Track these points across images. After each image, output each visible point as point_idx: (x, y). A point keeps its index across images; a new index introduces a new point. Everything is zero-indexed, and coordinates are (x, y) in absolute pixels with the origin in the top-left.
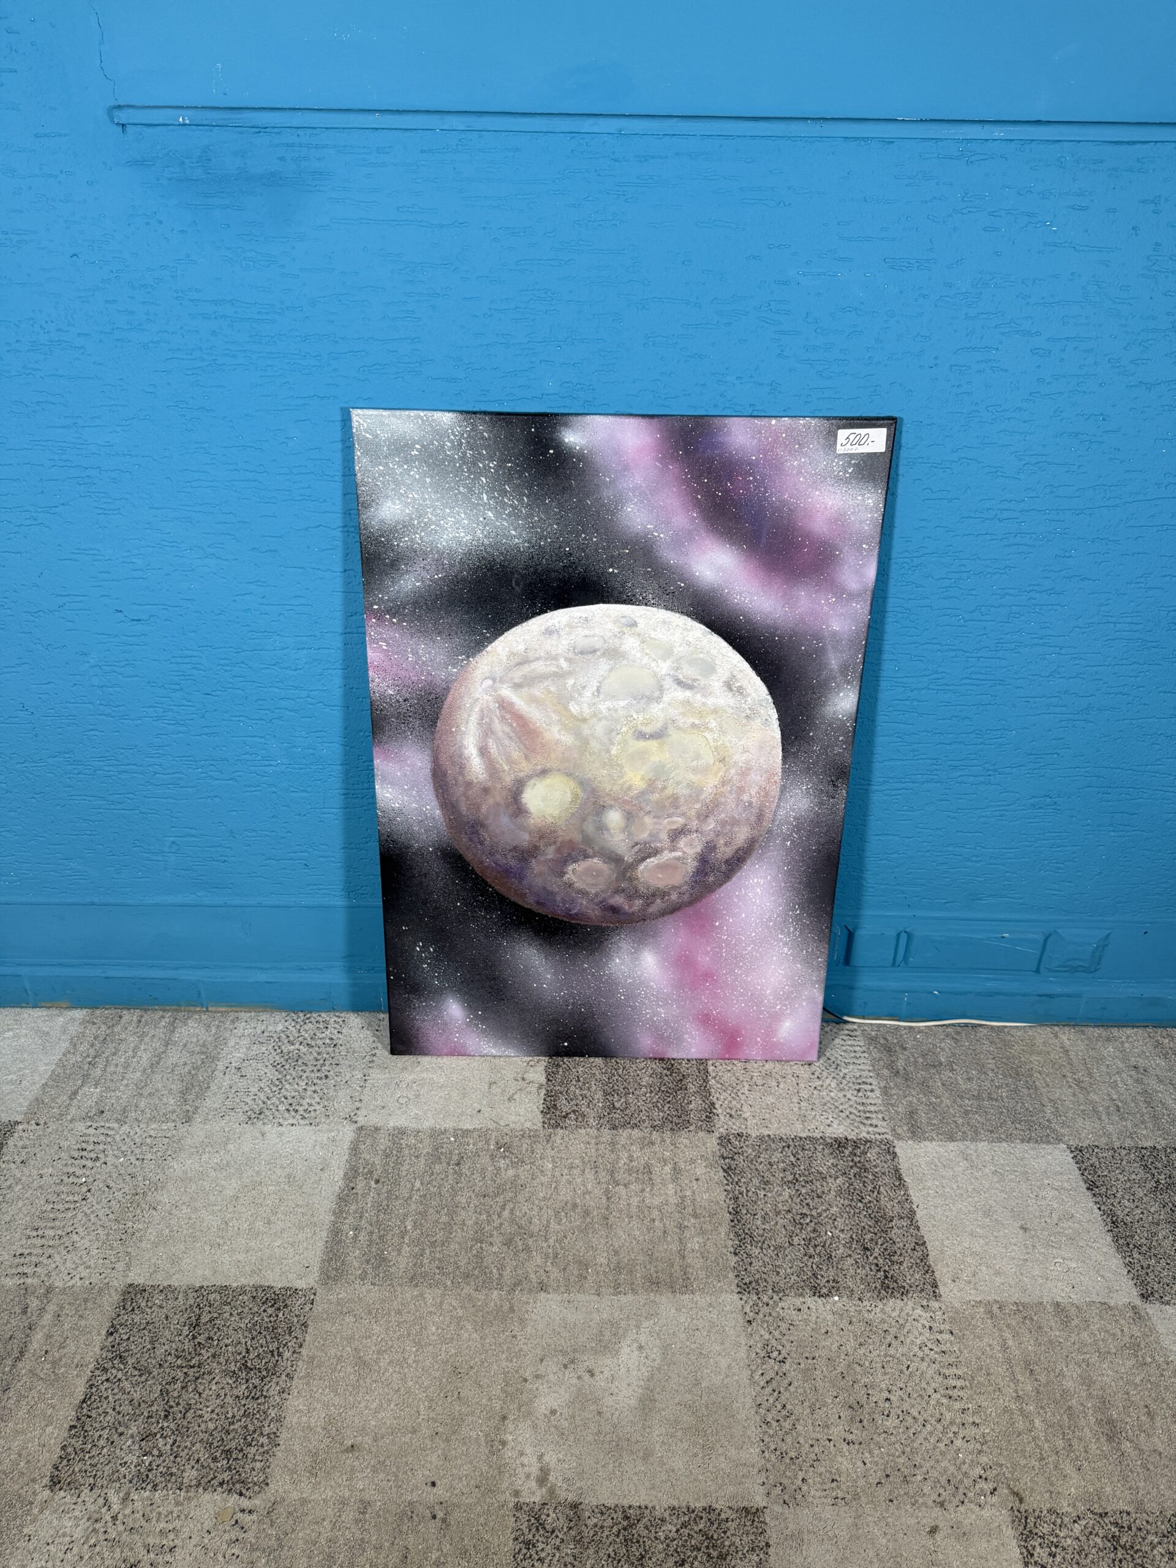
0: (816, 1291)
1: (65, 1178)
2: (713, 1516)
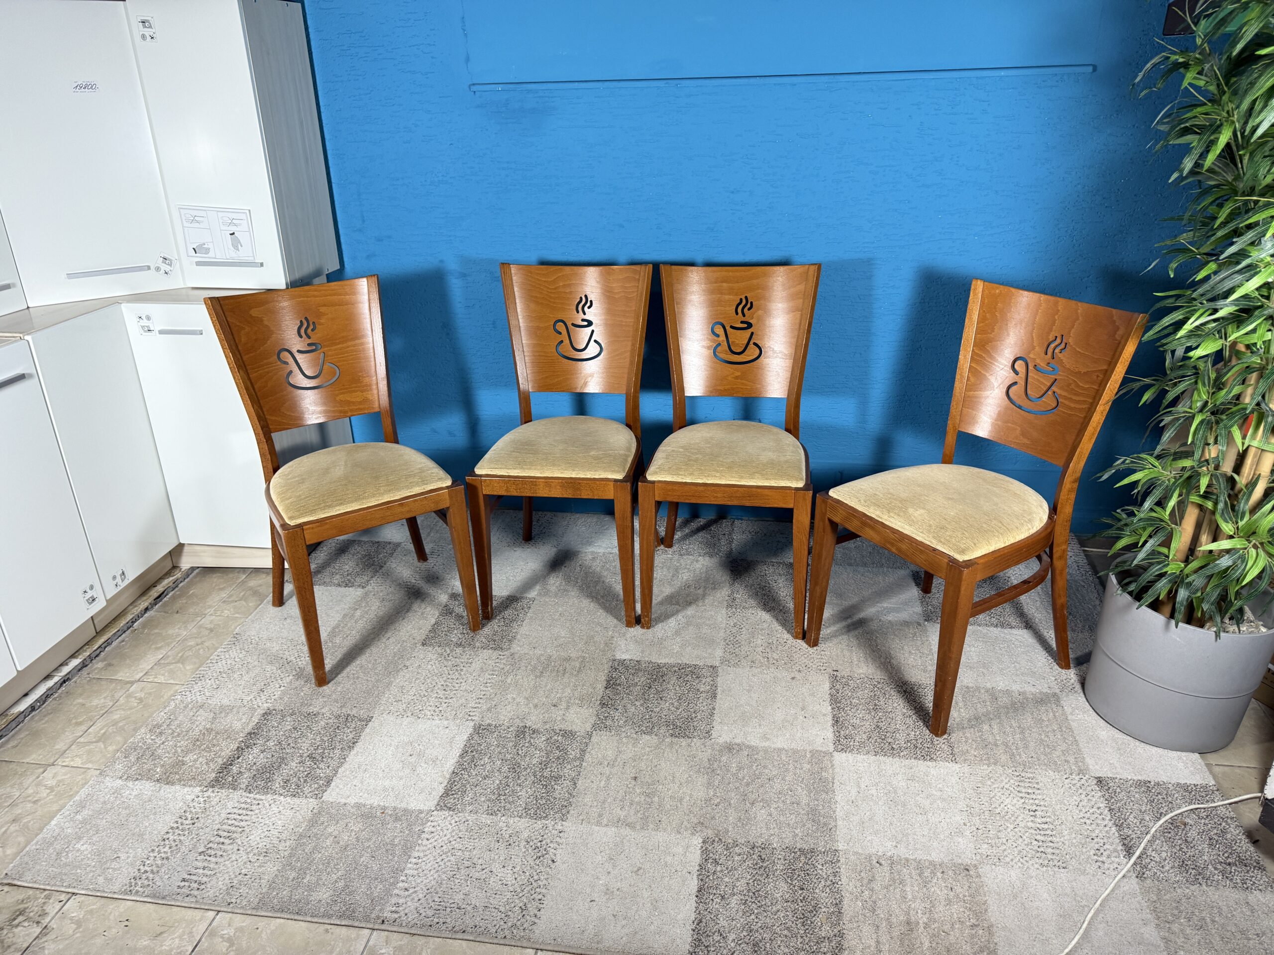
2: (697, 667)
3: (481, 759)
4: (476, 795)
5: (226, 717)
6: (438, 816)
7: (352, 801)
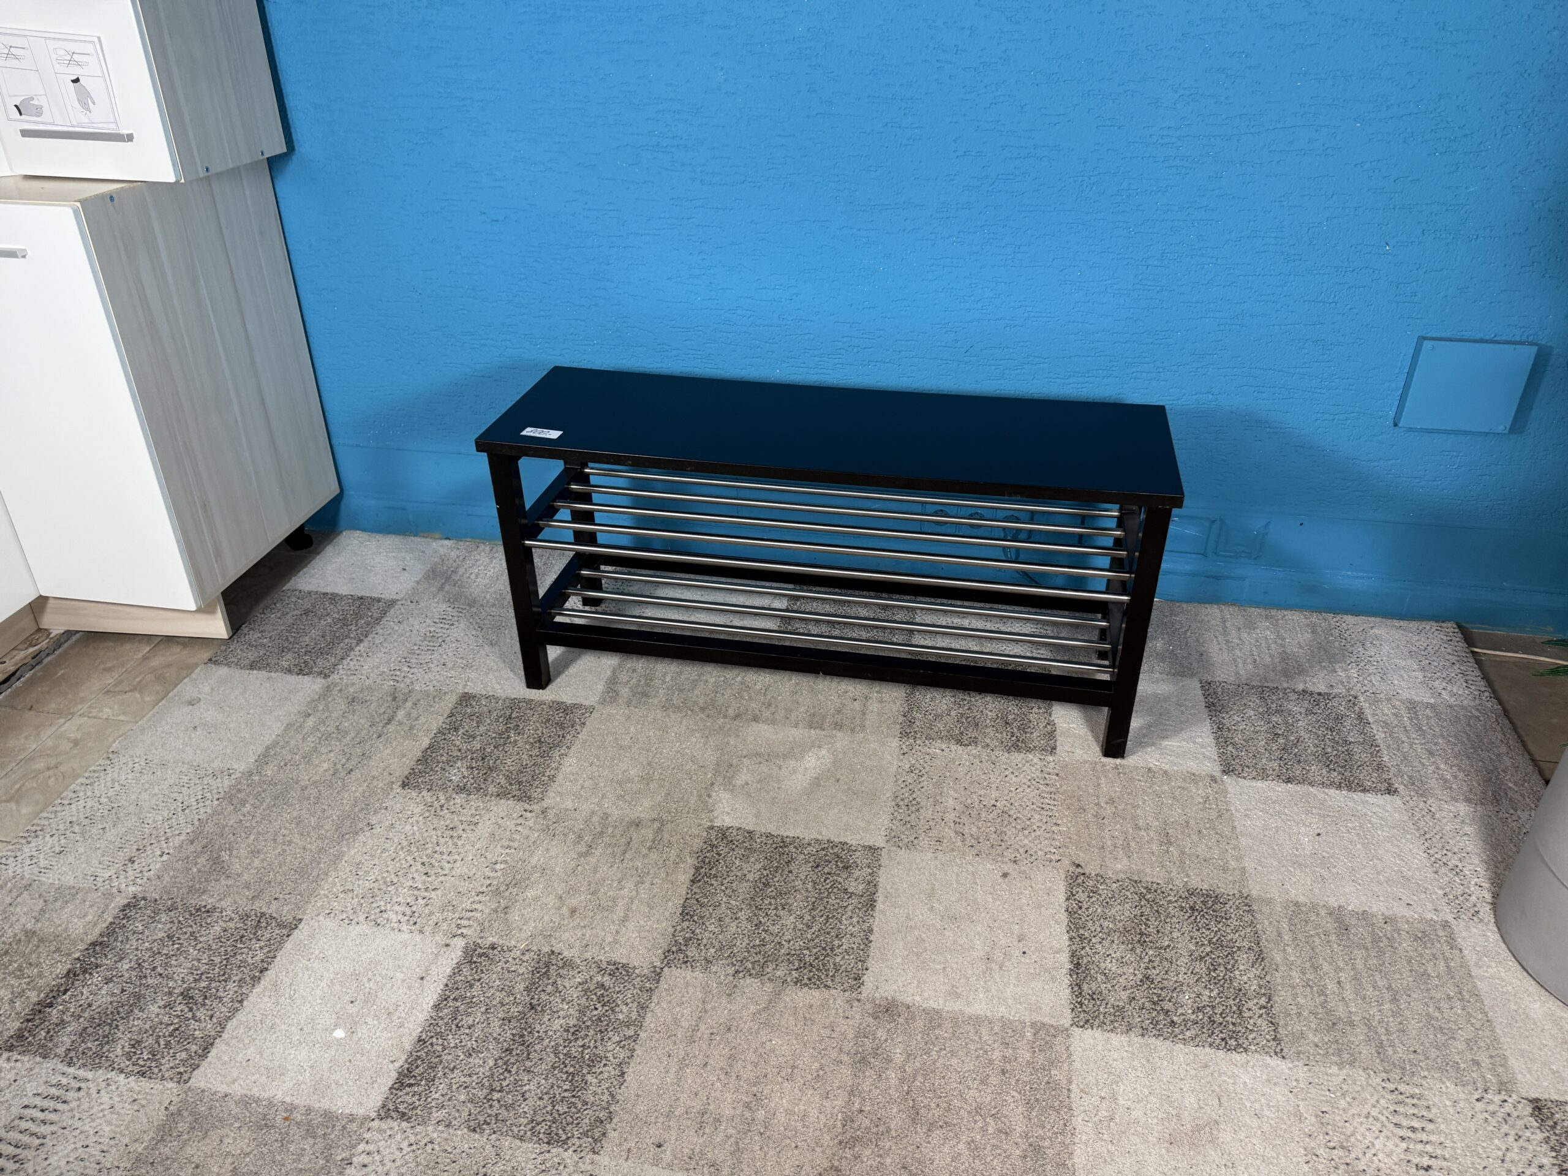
0: (959, 742)
1: (428, 634)
2: (845, 847)
3: (469, 1015)
4: (450, 1088)
5: (62, 908)
6: (381, 1131)
7: (237, 1090)
